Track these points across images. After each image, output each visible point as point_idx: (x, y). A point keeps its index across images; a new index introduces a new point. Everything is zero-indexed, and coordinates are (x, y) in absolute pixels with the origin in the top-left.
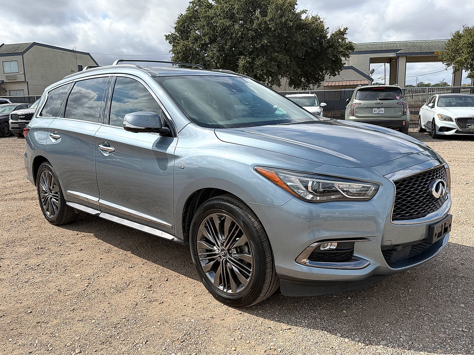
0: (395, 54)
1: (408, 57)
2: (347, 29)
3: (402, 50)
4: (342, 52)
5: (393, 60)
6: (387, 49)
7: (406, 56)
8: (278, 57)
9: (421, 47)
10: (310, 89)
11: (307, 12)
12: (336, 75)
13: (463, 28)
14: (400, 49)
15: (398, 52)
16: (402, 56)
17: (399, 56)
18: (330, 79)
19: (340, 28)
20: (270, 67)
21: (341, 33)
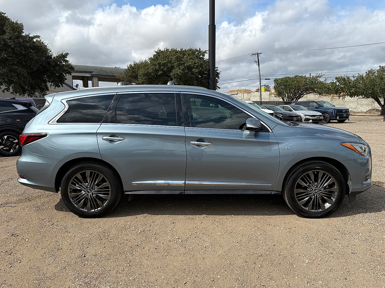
0: (90, 75)
1: (100, 78)
2: (68, 54)
3: (94, 72)
4: (66, 70)
5: (85, 79)
6: (84, 71)
7: (98, 77)
8: (18, 69)
9: (106, 72)
10: (35, 96)
11: (40, 38)
12: (60, 86)
13: (134, 63)
14: (93, 71)
15: (92, 74)
16: (95, 77)
17: (93, 76)
18: (55, 89)
19: (63, 53)
20: (11, 77)
21: (63, 56)
